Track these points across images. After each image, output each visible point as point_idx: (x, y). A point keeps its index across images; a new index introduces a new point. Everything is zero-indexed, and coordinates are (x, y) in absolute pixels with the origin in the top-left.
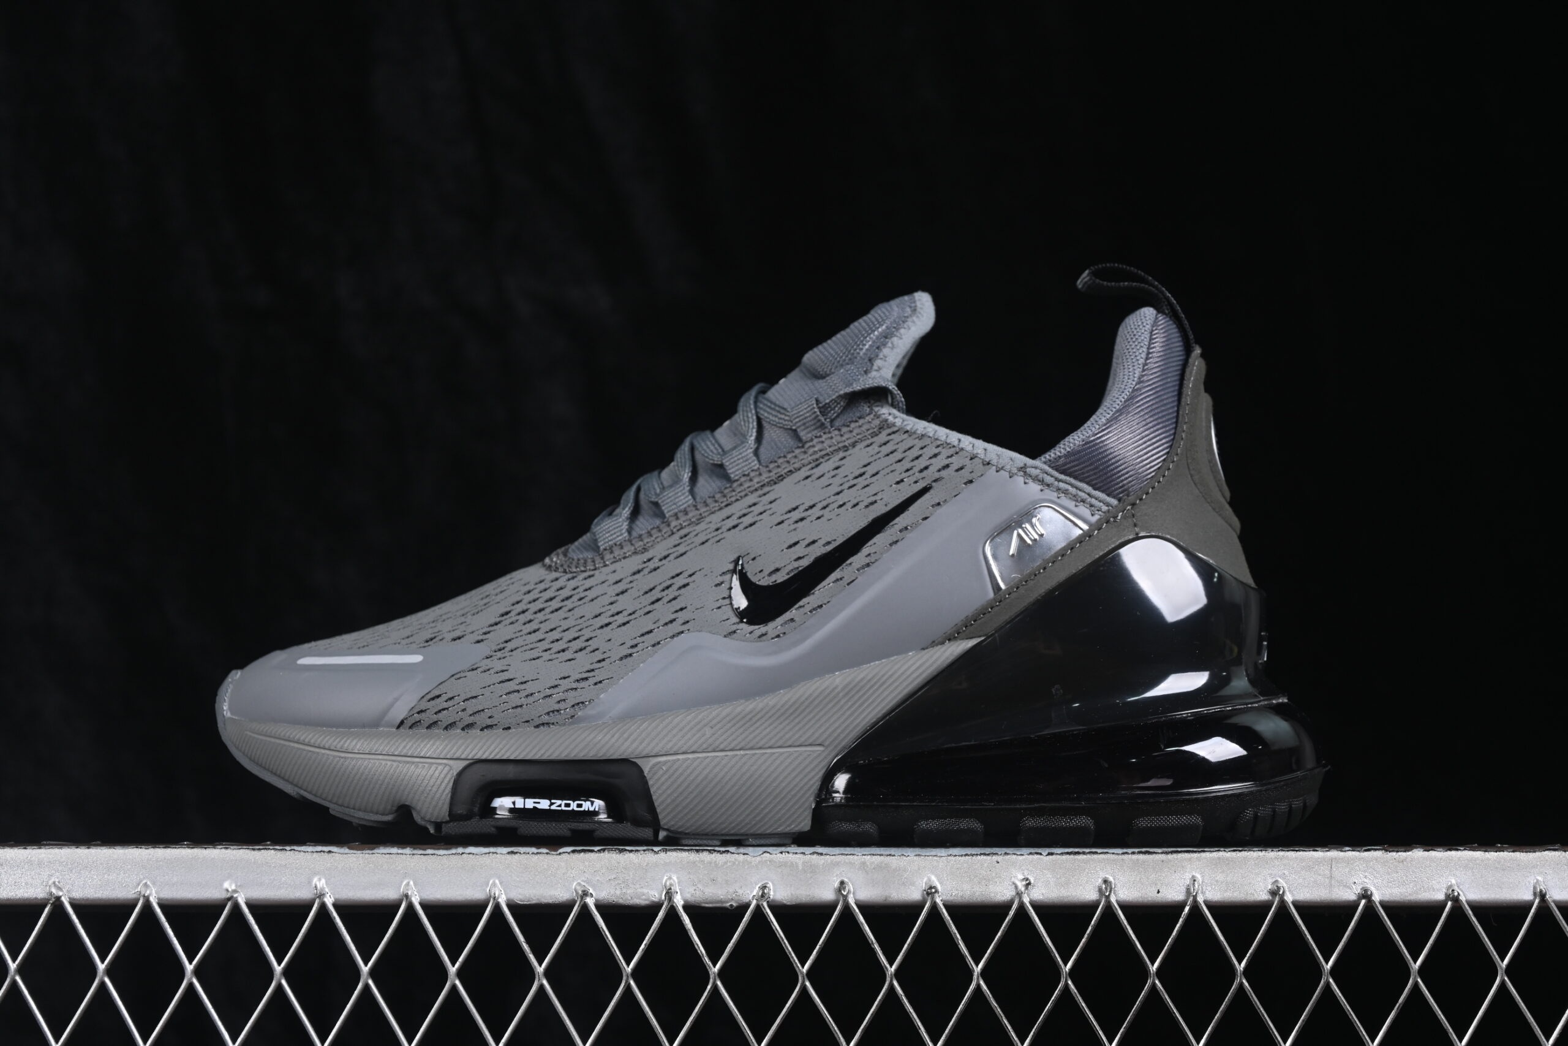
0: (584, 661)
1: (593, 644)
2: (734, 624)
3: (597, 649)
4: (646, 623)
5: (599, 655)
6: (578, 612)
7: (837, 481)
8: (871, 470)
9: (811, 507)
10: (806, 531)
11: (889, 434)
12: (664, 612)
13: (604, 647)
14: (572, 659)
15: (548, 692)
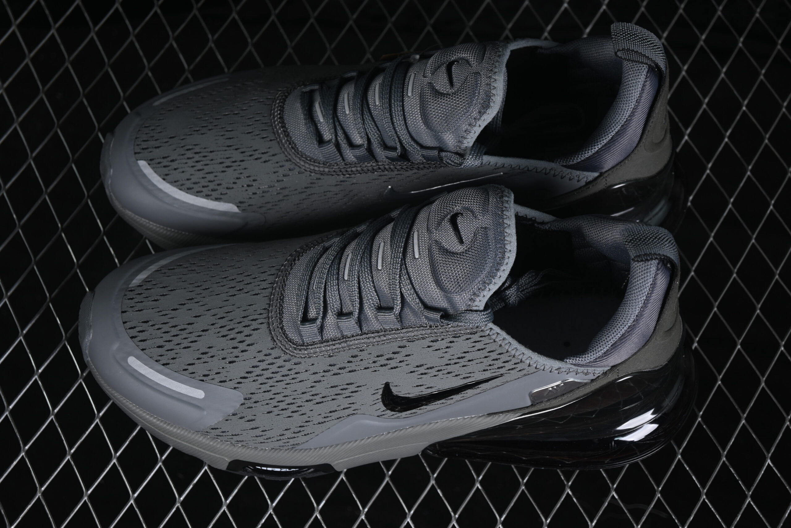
0: (297, 419)
1: (303, 410)
2: (384, 411)
3: (305, 414)
4: (333, 406)
5: (305, 418)
6: (293, 387)
7: (447, 356)
8: (468, 356)
9: (431, 368)
10: (427, 380)
11: (481, 337)
12: (343, 402)
13: (309, 414)
14: (291, 417)
15: (279, 438)
